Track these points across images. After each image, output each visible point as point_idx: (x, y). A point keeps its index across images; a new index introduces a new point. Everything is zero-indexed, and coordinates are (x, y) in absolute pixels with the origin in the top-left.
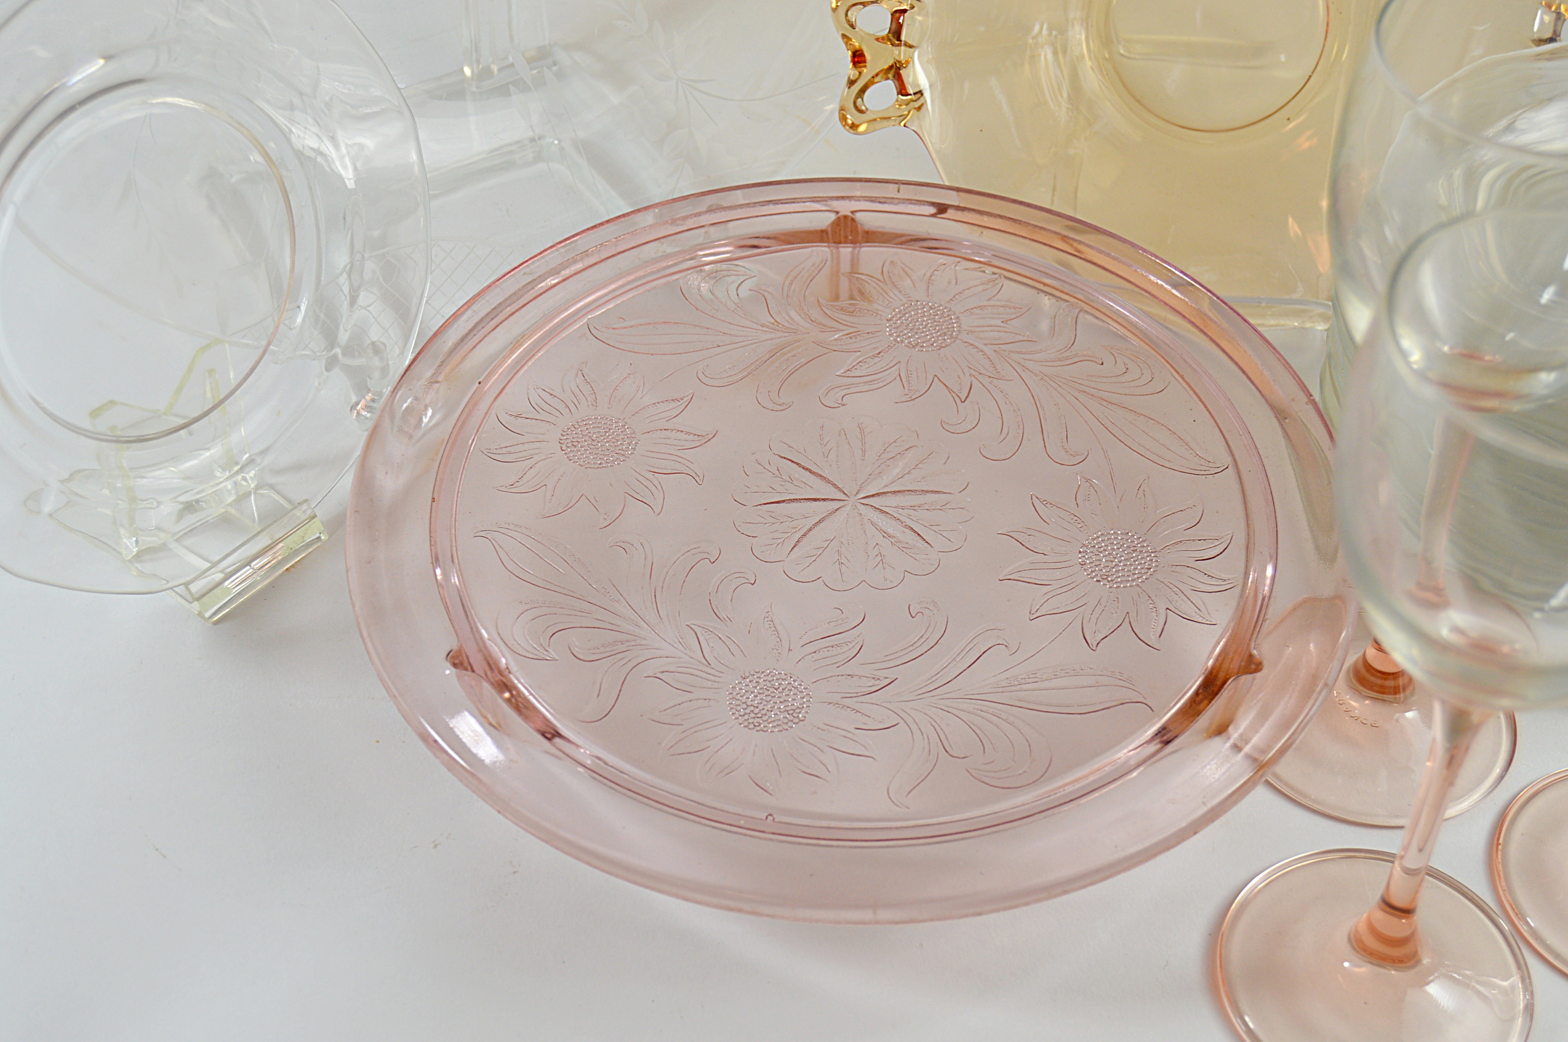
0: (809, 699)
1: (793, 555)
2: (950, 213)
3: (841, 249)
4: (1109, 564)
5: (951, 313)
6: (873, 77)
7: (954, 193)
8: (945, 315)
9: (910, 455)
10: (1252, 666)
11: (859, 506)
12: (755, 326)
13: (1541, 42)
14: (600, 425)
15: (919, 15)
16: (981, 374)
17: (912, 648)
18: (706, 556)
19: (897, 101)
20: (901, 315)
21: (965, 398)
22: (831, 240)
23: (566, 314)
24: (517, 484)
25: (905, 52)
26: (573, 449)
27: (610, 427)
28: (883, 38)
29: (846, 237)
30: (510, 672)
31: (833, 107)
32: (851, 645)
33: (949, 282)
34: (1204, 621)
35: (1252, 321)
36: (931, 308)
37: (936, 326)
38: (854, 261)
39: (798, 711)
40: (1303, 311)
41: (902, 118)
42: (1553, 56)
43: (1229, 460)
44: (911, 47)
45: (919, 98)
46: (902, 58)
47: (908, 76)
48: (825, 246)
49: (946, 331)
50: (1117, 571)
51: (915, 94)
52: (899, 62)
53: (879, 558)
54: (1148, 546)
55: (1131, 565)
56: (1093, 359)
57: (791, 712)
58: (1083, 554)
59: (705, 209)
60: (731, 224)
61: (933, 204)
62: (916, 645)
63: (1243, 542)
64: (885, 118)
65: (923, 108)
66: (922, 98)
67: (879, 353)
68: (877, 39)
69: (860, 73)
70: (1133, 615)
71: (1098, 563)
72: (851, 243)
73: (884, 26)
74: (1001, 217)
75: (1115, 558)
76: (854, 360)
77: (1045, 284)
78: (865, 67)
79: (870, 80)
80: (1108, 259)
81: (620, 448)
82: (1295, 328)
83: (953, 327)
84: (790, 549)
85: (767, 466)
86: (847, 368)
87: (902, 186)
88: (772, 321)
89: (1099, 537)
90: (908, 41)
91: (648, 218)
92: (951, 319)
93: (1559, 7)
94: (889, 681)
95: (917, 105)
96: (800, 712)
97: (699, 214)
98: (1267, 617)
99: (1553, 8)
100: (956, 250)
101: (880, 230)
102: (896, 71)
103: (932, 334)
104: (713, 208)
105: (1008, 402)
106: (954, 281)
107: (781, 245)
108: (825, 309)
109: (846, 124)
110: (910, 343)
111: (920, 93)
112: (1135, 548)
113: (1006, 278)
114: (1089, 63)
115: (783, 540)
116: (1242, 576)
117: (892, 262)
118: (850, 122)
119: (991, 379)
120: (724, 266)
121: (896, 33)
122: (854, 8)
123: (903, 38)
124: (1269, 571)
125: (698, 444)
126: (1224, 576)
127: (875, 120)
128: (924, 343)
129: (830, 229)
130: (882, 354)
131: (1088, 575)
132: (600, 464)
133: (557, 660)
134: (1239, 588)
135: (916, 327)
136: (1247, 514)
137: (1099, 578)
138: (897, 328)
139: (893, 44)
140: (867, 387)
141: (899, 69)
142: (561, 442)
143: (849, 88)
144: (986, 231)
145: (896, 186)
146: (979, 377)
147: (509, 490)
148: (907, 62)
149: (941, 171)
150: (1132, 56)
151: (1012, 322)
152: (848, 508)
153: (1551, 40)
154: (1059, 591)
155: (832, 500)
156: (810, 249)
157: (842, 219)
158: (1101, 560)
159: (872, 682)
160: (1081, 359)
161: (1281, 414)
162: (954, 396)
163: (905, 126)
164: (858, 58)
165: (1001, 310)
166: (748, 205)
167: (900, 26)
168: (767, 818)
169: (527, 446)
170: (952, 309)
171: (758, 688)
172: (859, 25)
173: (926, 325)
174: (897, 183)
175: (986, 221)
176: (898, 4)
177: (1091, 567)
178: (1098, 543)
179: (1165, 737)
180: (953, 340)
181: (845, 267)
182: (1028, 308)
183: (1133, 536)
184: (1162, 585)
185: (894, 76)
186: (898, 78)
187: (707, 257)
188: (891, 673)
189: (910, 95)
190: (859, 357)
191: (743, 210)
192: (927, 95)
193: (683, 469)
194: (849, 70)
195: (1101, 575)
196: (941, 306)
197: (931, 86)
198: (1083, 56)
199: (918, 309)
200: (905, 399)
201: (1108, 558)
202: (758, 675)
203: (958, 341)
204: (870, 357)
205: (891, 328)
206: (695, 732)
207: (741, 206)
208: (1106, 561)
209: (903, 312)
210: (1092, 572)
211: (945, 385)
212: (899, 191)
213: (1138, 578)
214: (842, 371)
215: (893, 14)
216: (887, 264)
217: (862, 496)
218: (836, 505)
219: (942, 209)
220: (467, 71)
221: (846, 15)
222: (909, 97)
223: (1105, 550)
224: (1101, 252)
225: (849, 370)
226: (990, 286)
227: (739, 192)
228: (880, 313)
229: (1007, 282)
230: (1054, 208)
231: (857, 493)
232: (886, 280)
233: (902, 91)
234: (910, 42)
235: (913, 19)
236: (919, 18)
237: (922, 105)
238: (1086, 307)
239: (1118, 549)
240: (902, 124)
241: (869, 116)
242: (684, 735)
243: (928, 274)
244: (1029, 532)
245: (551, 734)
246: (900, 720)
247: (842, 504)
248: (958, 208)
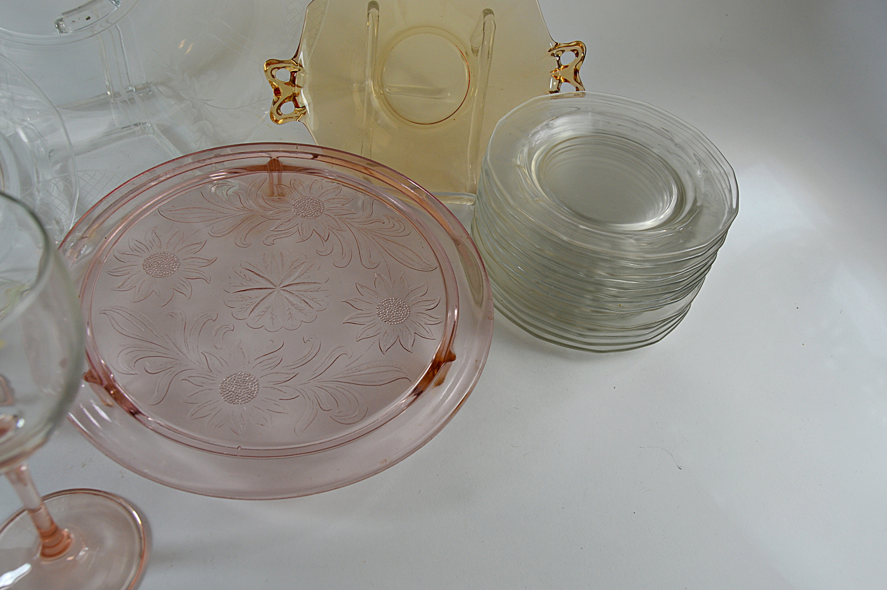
0: (258, 386)
1: (251, 315)
2: (319, 158)
3: (273, 174)
4: (390, 313)
5: (320, 202)
6: (284, 100)
7: (321, 149)
8: (318, 203)
9: (303, 266)
10: (451, 358)
11: (280, 290)
12: (235, 209)
13: (551, 92)
14: (162, 257)
15: (302, 73)
16: (333, 228)
17: (305, 358)
18: (210, 318)
19: (295, 110)
20: (299, 203)
21: (326, 239)
22: (269, 169)
23: (149, 204)
24: (122, 287)
25: (297, 90)
26: (149, 268)
27: (167, 257)
28: (288, 83)
29: (275, 168)
30: (115, 381)
31: (268, 112)
32: (277, 358)
33: (319, 188)
34: (430, 338)
35: (442, 202)
36: (311, 199)
37: (314, 207)
38: (279, 179)
39: (253, 392)
40: (461, 198)
41: (297, 117)
42: (557, 97)
43: (438, 264)
44: (300, 87)
45: (304, 109)
46: (296, 92)
47: (299, 99)
48: (266, 172)
49: (318, 209)
50: (393, 317)
51: (302, 107)
52: (295, 93)
53: (290, 315)
54: (406, 304)
55: (399, 313)
56: (380, 221)
57: (249, 393)
58: (379, 309)
59: (213, 156)
60: (225, 163)
61: (311, 154)
62: (307, 356)
63: (445, 301)
64: (290, 118)
65: (306, 113)
66: (305, 110)
67: (289, 220)
68: (285, 84)
69: (278, 98)
70: (401, 337)
71: (385, 313)
72: (278, 171)
73: (288, 78)
74: (340, 159)
75: (392, 311)
76: (279, 223)
77: (359, 188)
78: (280, 95)
79: (283, 101)
80: (386, 178)
81: (171, 267)
82: (459, 204)
83: (321, 208)
84: (250, 313)
85: (239, 274)
86: (275, 227)
87: (299, 146)
88: (242, 206)
89: (385, 301)
90: (298, 85)
91: (190, 160)
92: (320, 204)
93: (560, 77)
94: (294, 375)
95: (303, 112)
96: (254, 393)
97: (211, 158)
98: (456, 335)
99: (558, 78)
100: (322, 174)
101: (290, 165)
102: (294, 98)
103: (312, 211)
104: (217, 156)
105: (345, 241)
106: (321, 188)
107: (248, 172)
108: (265, 200)
109: (273, 120)
110: (302, 215)
111: (304, 107)
112: (400, 306)
113: (343, 185)
114: (375, 95)
115: (246, 308)
116: (445, 316)
117: (295, 180)
118: (275, 119)
119: (338, 231)
120: (221, 182)
121: (293, 81)
122: (274, 70)
123: (296, 83)
124: (456, 311)
125: (208, 264)
126: (438, 317)
127: (287, 118)
128: (309, 215)
129: (268, 165)
130: (290, 220)
131: (381, 319)
132: (162, 275)
133: (138, 374)
134: (444, 322)
135: (305, 208)
136: (446, 289)
137: (386, 320)
138: (297, 208)
139: (292, 86)
140: (284, 236)
141: (295, 97)
142: (144, 265)
143: (274, 105)
144: (334, 166)
145: (296, 146)
146: (333, 230)
147: (118, 290)
148: (298, 94)
149: (315, 140)
150: (391, 93)
151: (346, 205)
152: (276, 292)
153: (556, 92)
154: (369, 327)
155: (269, 288)
156: (259, 174)
157: (273, 160)
158: (386, 312)
159: (287, 376)
160: (375, 221)
161: (457, 242)
162: (322, 239)
163: (299, 121)
164: (277, 92)
165: (341, 200)
166: (232, 154)
167: (295, 78)
168: (238, 448)
169: (127, 268)
170: (321, 200)
171: (234, 382)
172: (277, 77)
173: (310, 207)
174: (296, 145)
175: (334, 161)
176: (294, 68)
177: (382, 315)
178: (384, 304)
179: (418, 392)
180: (321, 214)
181: (276, 182)
182: (352, 199)
183: (399, 300)
184: (412, 322)
185: (293, 100)
186: (295, 100)
187: (214, 177)
188: (296, 371)
189: (300, 108)
190: (280, 222)
191: (230, 156)
192: (307, 107)
193: (201, 276)
194: (273, 97)
195: (386, 319)
196: (316, 198)
197: (309, 104)
198: (372, 92)
199: (306, 200)
200: (300, 240)
201: (389, 311)
202: (235, 376)
203: (323, 214)
204: (285, 222)
205: (294, 208)
206: (204, 407)
207: (229, 155)
208: (388, 312)
209: (300, 201)
210: (383, 317)
211: (318, 234)
212: (297, 148)
213: (402, 319)
214: (273, 228)
215: (292, 73)
216: (293, 180)
217: (282, 286)
218: (271, 291)
219: (315, 156)
220: (109, 93)
221: (271, 72)
222: (300, 109)
223: (388, 307)
224: (381, 174)
225: (276, 228)
226: (336, 190)
227: (229, 149)
228: (289, 201)
229: (344, 188)
230: (362, 156)
231: (280, 285)
232: (292, 187)
233: (297, 106)
234: (299, 85)
235: (300, 76)
236: (303, 75)
237: (306, 112)
238: (376, 198)
239: (393, 306)
240: (298, 120)
241: (283, 116)
242: (200, 408)
243: (311, 183)
244: (356, 300)
245: (134, 413)
246: (299, 394)
247: (273, 290)
248: (322, 155)
